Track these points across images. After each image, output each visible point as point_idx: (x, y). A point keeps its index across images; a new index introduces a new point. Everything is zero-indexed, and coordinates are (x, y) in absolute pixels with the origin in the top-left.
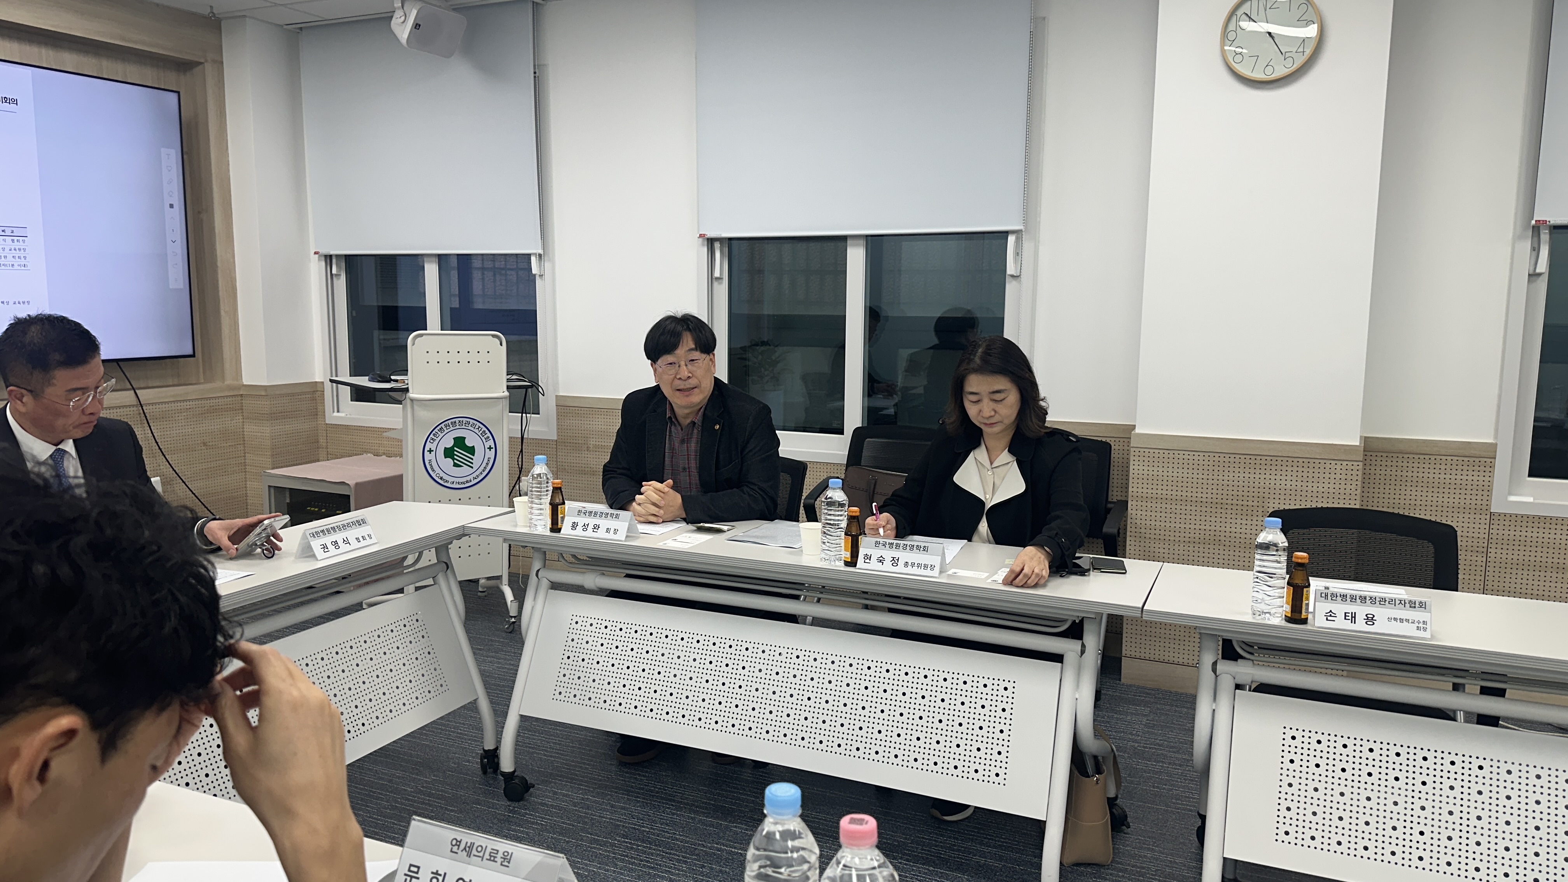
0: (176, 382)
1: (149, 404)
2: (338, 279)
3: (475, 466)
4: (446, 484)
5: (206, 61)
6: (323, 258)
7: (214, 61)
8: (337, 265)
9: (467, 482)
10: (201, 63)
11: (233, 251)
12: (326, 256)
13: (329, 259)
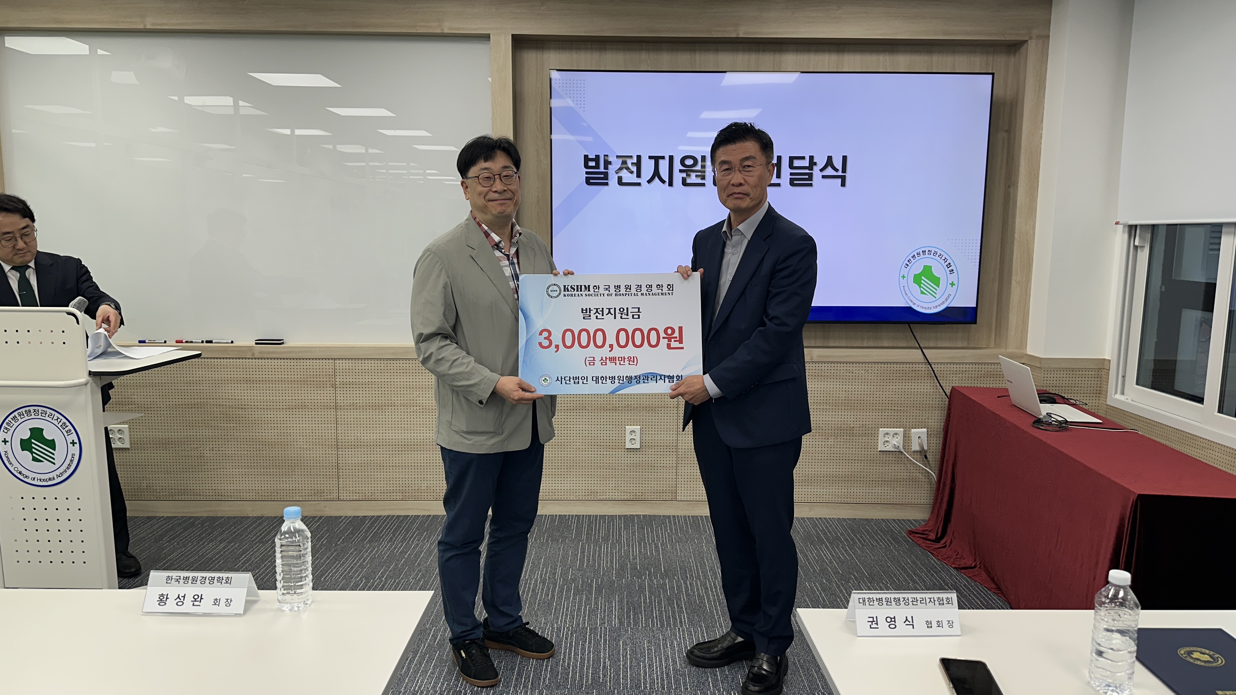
0: (965, 345)
1: (938, 363)
2: (1142, 251)
3: (58, 462)
4: (25, 480)
5: (1031, 38)
6: (1127, 229)
7: (1039, 37)
8: (1140, 236)
9: (50, 479)
10: (1027, 41)
11: (1035, 223)
12: (1131, 227)
13: (1132, 229)
